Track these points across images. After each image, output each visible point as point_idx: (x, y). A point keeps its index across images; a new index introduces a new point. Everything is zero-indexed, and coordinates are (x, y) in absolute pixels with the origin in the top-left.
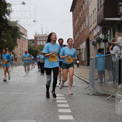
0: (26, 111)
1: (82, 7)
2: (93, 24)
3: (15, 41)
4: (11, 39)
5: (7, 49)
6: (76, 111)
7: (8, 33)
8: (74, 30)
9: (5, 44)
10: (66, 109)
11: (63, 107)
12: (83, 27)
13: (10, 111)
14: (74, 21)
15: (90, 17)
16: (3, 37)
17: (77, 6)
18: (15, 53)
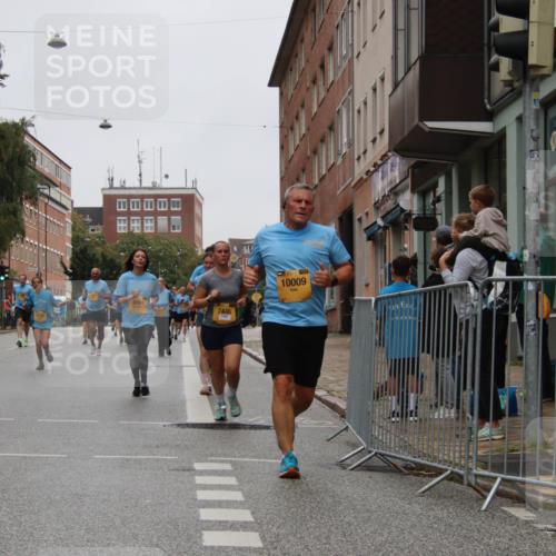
0: (51, 538)
1: (322, 66)
2: (370, 145)
3: (15, 213)
6: (283, 542)
8: (286, 169)
10: (238, 530)
11: (227, 522)
12: (327, 157)
14: (286, 128)
15: (359, 112)
17: (301, 63)
18: (14, 266)
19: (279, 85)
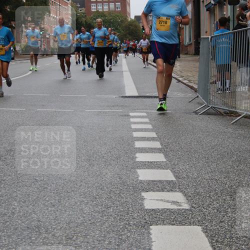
6: (171, 145)
10: (150, 141)
11: (145, 137)
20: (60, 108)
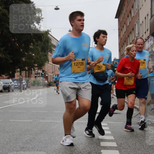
1: (130, 12)
2: (144, 34)
3: (46, 56)
4: (40, 53)
5: (36, 65)
7: (37, 46)
8: (120, 41)
9: (33, 59)
10: (110, 142)
11: (107, 139)
12: (132, 38)
13: (40, 144)
14: (120, 30)
15: (141, 24)
16: (31, 51)
17: (124, 11)
18: (46, 70)
19: (118, 18)
20: (54, 120)
